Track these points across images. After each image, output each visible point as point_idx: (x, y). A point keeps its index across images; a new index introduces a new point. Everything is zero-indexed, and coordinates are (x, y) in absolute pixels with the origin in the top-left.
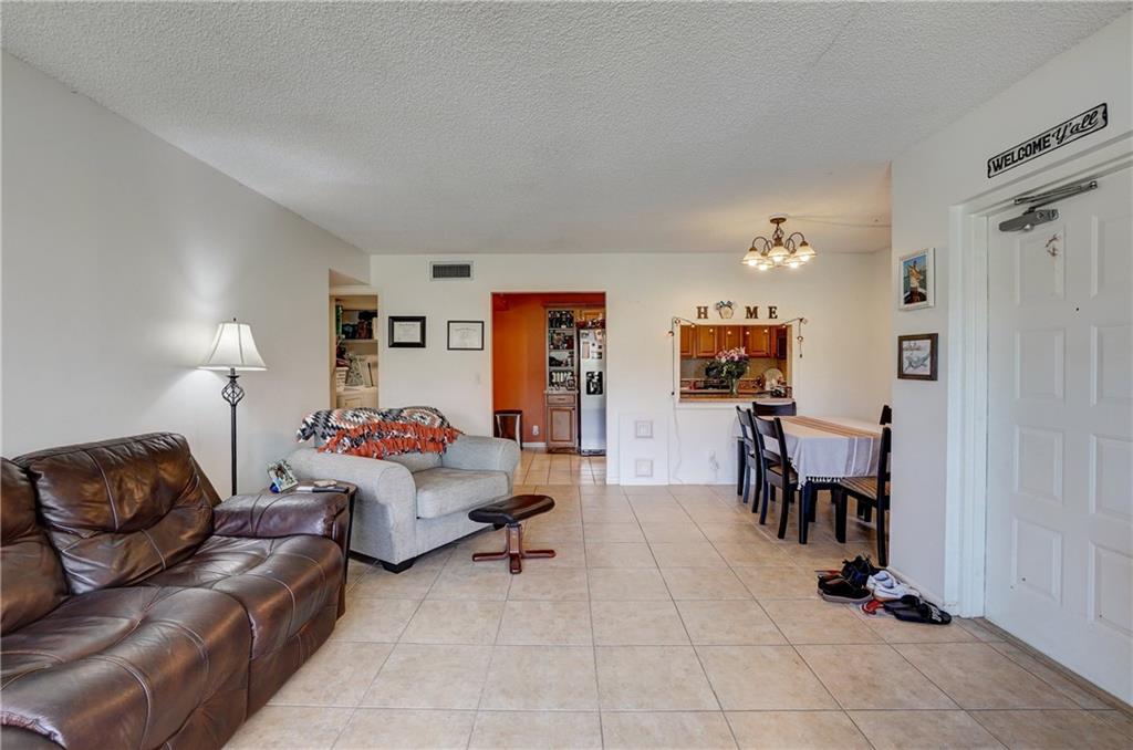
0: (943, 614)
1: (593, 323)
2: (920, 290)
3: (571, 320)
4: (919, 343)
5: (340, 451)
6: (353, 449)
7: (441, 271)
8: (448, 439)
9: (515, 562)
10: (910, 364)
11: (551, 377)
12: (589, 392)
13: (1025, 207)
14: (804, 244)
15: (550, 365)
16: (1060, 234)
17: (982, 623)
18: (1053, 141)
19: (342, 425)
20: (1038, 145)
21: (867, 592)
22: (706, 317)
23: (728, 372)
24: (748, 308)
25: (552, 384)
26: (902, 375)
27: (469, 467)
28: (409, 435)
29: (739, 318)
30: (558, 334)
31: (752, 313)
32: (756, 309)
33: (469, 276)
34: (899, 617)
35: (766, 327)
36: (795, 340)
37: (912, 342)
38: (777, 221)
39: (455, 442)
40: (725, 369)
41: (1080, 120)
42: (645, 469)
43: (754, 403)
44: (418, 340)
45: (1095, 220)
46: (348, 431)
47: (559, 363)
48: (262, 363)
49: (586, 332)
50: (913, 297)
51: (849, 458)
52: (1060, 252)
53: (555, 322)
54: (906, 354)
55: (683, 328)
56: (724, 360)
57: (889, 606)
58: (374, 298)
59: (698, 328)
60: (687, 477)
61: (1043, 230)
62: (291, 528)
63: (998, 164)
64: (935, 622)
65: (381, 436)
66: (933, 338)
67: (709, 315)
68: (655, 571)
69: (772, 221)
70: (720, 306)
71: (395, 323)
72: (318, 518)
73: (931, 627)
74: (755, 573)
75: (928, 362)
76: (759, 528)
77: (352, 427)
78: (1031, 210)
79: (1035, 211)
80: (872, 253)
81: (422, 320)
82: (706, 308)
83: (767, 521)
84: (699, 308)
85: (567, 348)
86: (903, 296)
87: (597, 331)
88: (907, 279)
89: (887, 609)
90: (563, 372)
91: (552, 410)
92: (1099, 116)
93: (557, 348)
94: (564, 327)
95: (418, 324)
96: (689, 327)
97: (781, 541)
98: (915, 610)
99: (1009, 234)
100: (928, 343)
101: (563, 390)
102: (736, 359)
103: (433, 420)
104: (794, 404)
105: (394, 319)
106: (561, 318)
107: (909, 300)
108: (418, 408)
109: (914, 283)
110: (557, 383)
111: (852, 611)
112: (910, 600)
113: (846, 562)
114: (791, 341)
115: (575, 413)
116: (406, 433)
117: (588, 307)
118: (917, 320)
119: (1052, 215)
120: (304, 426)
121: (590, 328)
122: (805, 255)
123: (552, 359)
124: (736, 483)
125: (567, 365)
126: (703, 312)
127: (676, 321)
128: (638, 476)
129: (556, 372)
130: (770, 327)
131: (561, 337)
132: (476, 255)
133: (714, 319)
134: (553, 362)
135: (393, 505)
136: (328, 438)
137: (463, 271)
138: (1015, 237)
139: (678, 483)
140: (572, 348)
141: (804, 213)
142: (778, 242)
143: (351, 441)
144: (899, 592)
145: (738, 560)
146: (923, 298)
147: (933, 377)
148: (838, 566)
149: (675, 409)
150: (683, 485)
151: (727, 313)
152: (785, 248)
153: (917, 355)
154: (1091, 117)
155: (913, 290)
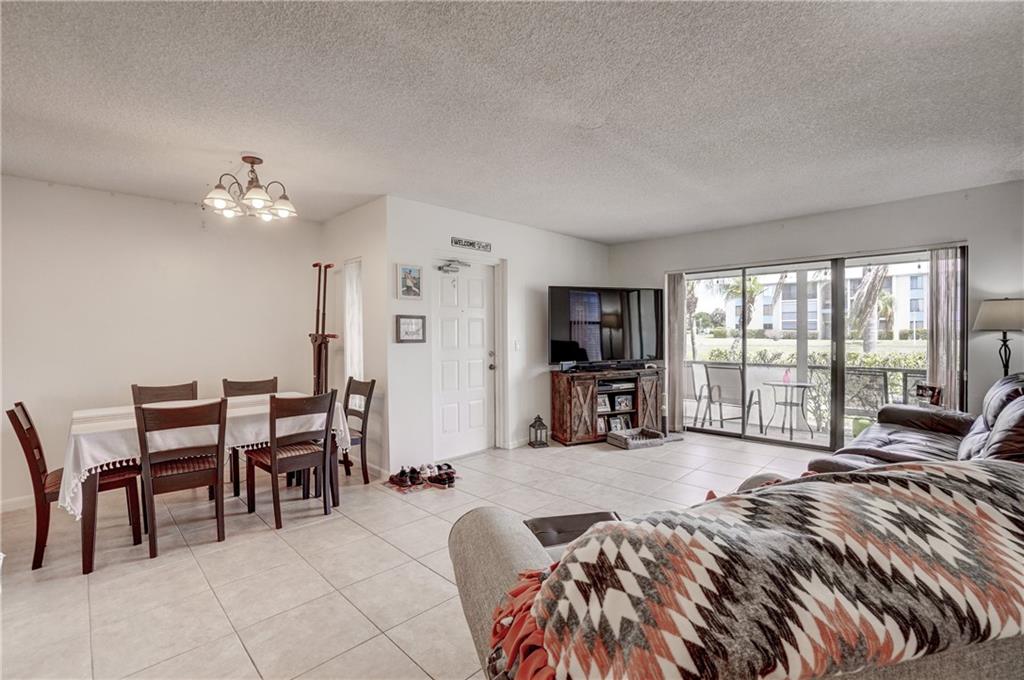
2: (414, 289)
4: (414, 321)
10: (406, 334)
14: (284, 197)
16: (456, 279)
26: (399, 341)
37: (408, 320)
38: (253, 161)
50: (408, 291)
52: (456, 287)
54: (403, 327)
63: (456, 242)
66: (423, 318)
69: (244, 159)
75: (421, 332)
78: (448, 265)
79: (451, 267)
86: (400, 289)
88: (404, 279)
100: (420, 320)
107: (405, 293)
109: (410, 283)
118: (409, 306)
122: (285, 211)
142: (254, 183)
146: (417, 294)
147: (423, 340)
152: (263, 191)
153: (410, 327)
154: (487, 247)
155: (409, 288)
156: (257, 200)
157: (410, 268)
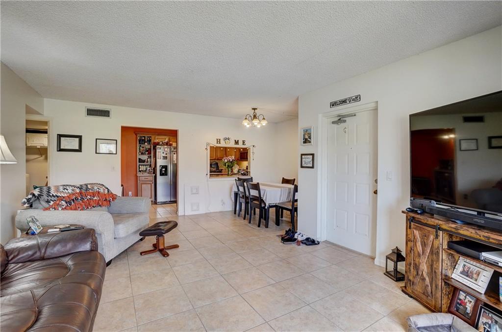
0: (318, 241)
1: (162, 143)
2: (309, 139)
3: (150, 141)
4: (308, 156)
5: (60, 209)
6: (68, 207)
7: (91, 112)
8: (112, 199)
9: (164, 253)
10: (305, 163)
11: (139, 168)
12: (161, 175)
13: (339, 118)
14: (264, 119)
15: (139, 162)
16: (347, 127)
17: (326, 242)
18: (348, 101)
19: (59, 194)
20: (344, 102)
21: (296, 239)
22: (220, 143)
23: (228, 166)
24: (235, 141)
25: (140, 171)
26: (302, 167)
27: (125, 212)
28: (95, 198)
29: (232, 144)
30: (143, 147)
31: (237, 142)
32: (238, 141)
33: (109, 116)
34: (306, 245)
35: (242, 148)
36: (251, 154)
37: (306, 156)
38: (254, 109)
39: (116, 201)
40: (227, 164)
41: (354, 97)
42: (195, 208)
43: (238, 178)
44: (77, 148)
45: (355, 125)
46: (64, 197)
47: (144, 161)
48: (15, 160)
49: (160, 147)
50: (306, 141)
51: (281, 196)
52: (347, 132)
53: (142, 141)
54: (303, 160)
55: (211, 147)
56: (226, 161)
57: (302, 242)
58: (46, 123)
59: (217, 148)
60: (212, 209)
61: (343, 125)
62: (70, 250)
63: (333, 104)
64: (316, 244)
65: (82, 199)
66: (313, 155)
67: (221, 143)
68: (223, 245)
69: (253, 109)
70: (225, 139)
71: (62, 138)
72: (88, 242)
73: (316, 245)
74: (258, 240)
75: (311, 162)
76: (249, 225)
77: (66, 195)
78: (340, 119)
79: (341, 120)
80: (276, 123)
81: (80, 137)
82: (220, 140)
83: (251, 222)
84: (217, 140)
85: (148, 154)
86: (303, 141)
87: (165, 146)
88: (304, 135)
89: (303, 243)
90: (145, 165)
91: (141, 184)
92: (359, 98)
93: (142, 154)
94: (146, 144)
95: (77, 140)
96: (213, 147)
97: (259, 228)
98: (310, 242)
99: (334, 125)
100: (311, 156)
101: (146, 174)
102: (231, 160)
103: (104, 190)
104: (252, 178)
105: (60, 136)
106: (145, 140)
107: (305, 142)
108: (95, 184)
109: (307, 137)
110: (143, 171)
111: (293, 245)
112: (307, 239)
113: (286, 231)
114: (250, 154)
115: (153, 185)
116: (94, 197)
117: (158, 135)
118: (307, 149)
119: (345, 121)
120: (30, 196)
121: (161, 145)
122: (264, 123)
123: (140, 159)
124: (234, 209)
125: (147, 162)
126: (218, 141)
127: (208, 144)
128: (192, 210)
129: (142, 165)
130: (236, 148)
131: (144, 149)
132: (114, 107)
133: (223, 144)
134: (141, 161)
135: (105, 233)
136: (51, 202)
137: (105, 113)
138: (335, 125)
139: (209, 212)
140: (151, 154)
141: (264, 108)
142: (255, 117)
143: (66, 203)
144: (305, 237)
145: (251, 236)
146: (310, 142)
147: (313, 167)
148: (283, 233)
149: (207, 181)
150: (211, 213)
151: (228, 142)
152: (257, 120)
153: (308, 160)
154: (357, 98)
155: (306, 139)
156: (256, 122)
157: (307, 129)
